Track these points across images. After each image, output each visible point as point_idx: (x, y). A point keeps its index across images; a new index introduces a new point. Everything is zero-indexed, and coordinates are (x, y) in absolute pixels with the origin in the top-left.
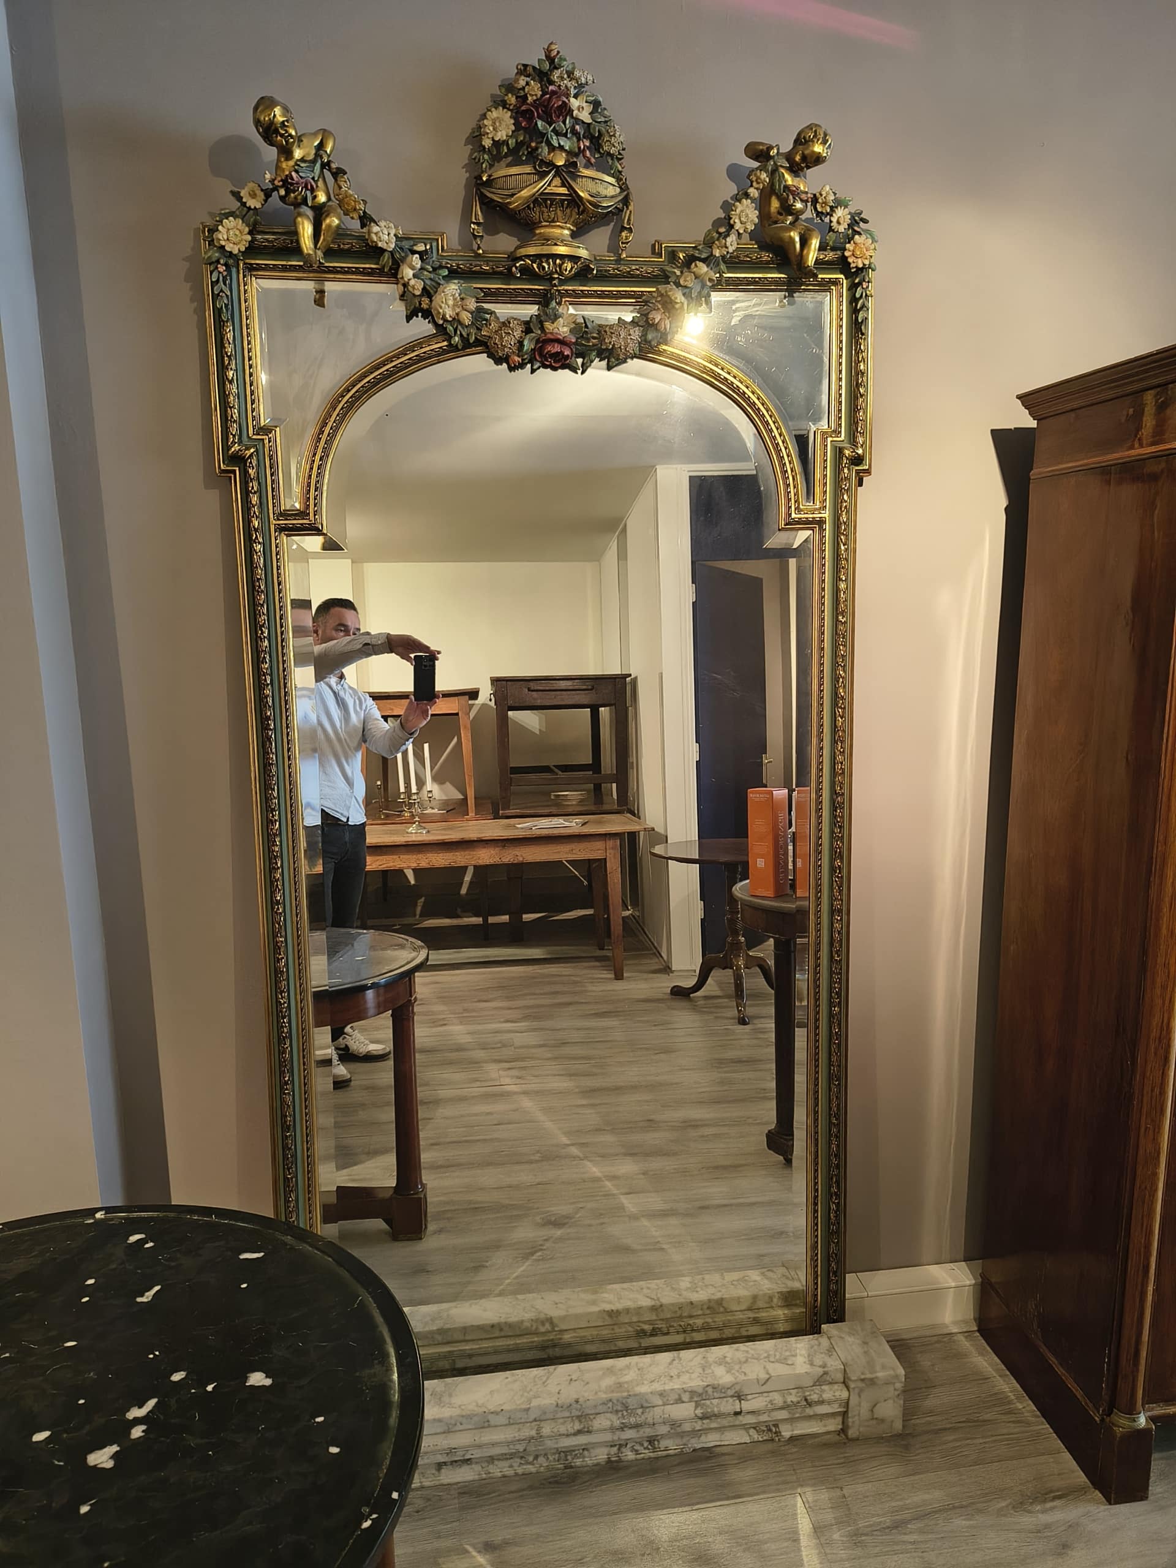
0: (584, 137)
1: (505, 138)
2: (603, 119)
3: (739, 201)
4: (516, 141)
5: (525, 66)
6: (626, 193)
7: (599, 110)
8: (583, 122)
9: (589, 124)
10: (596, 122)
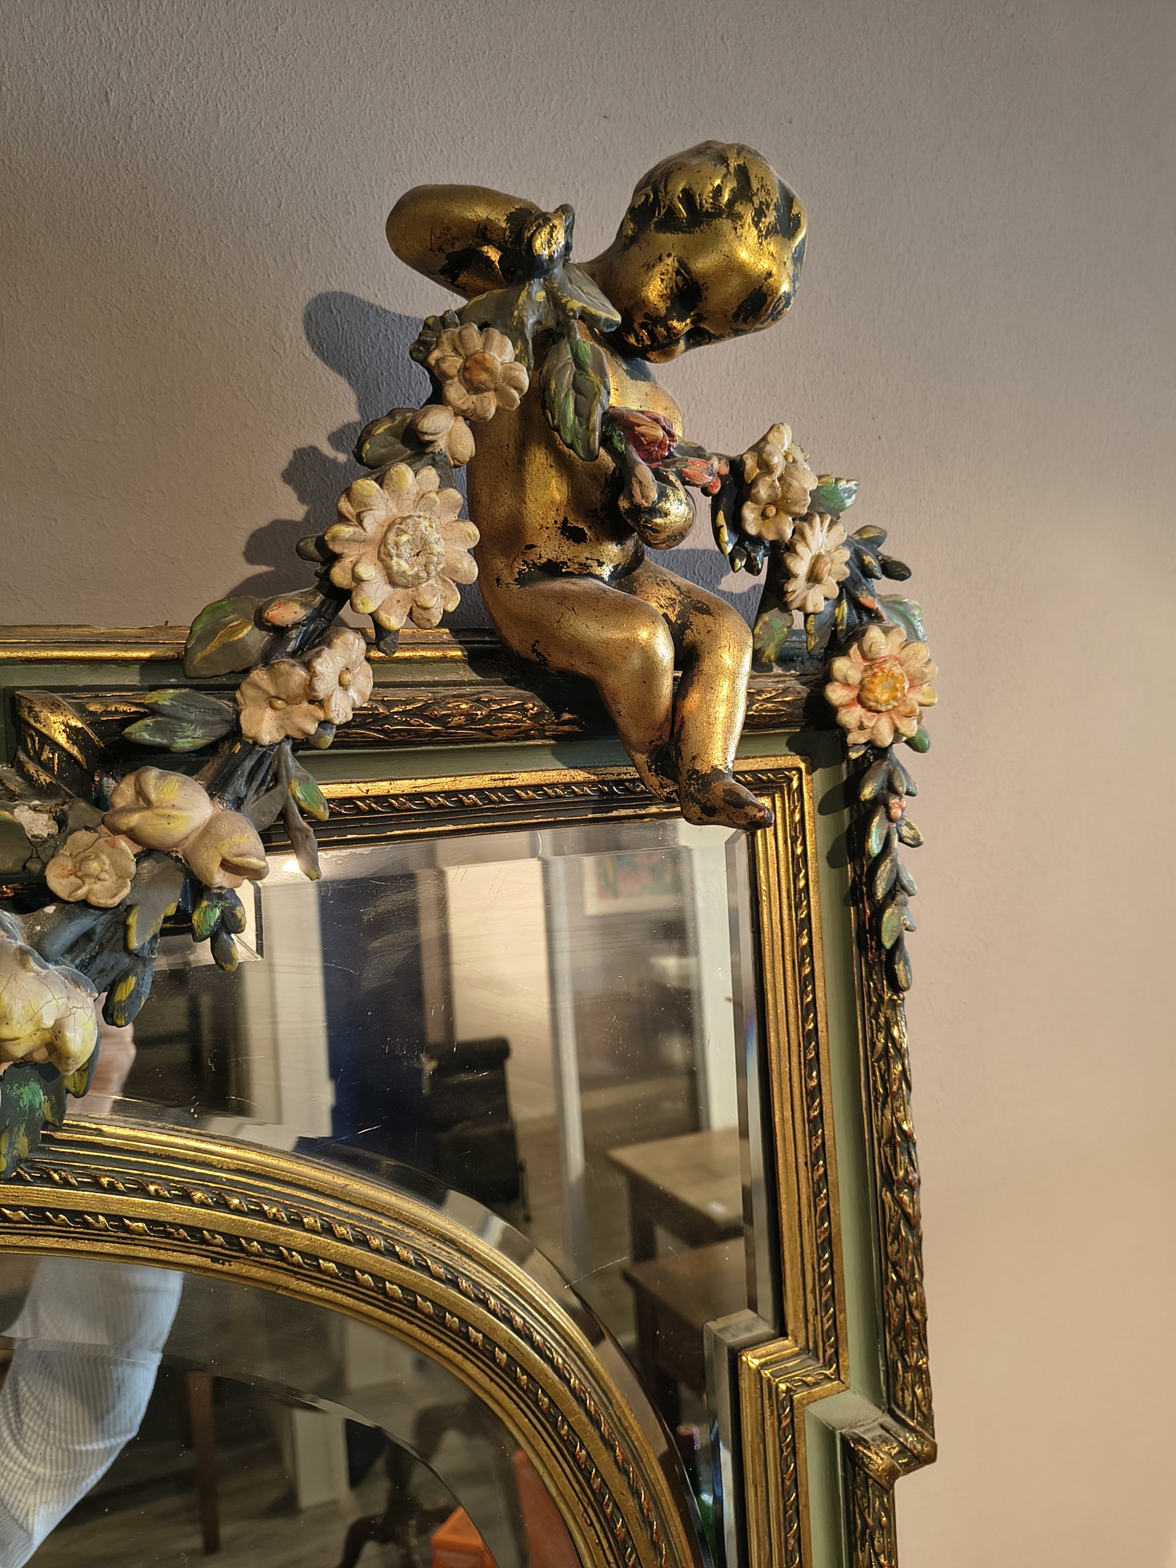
3: (378, 470)
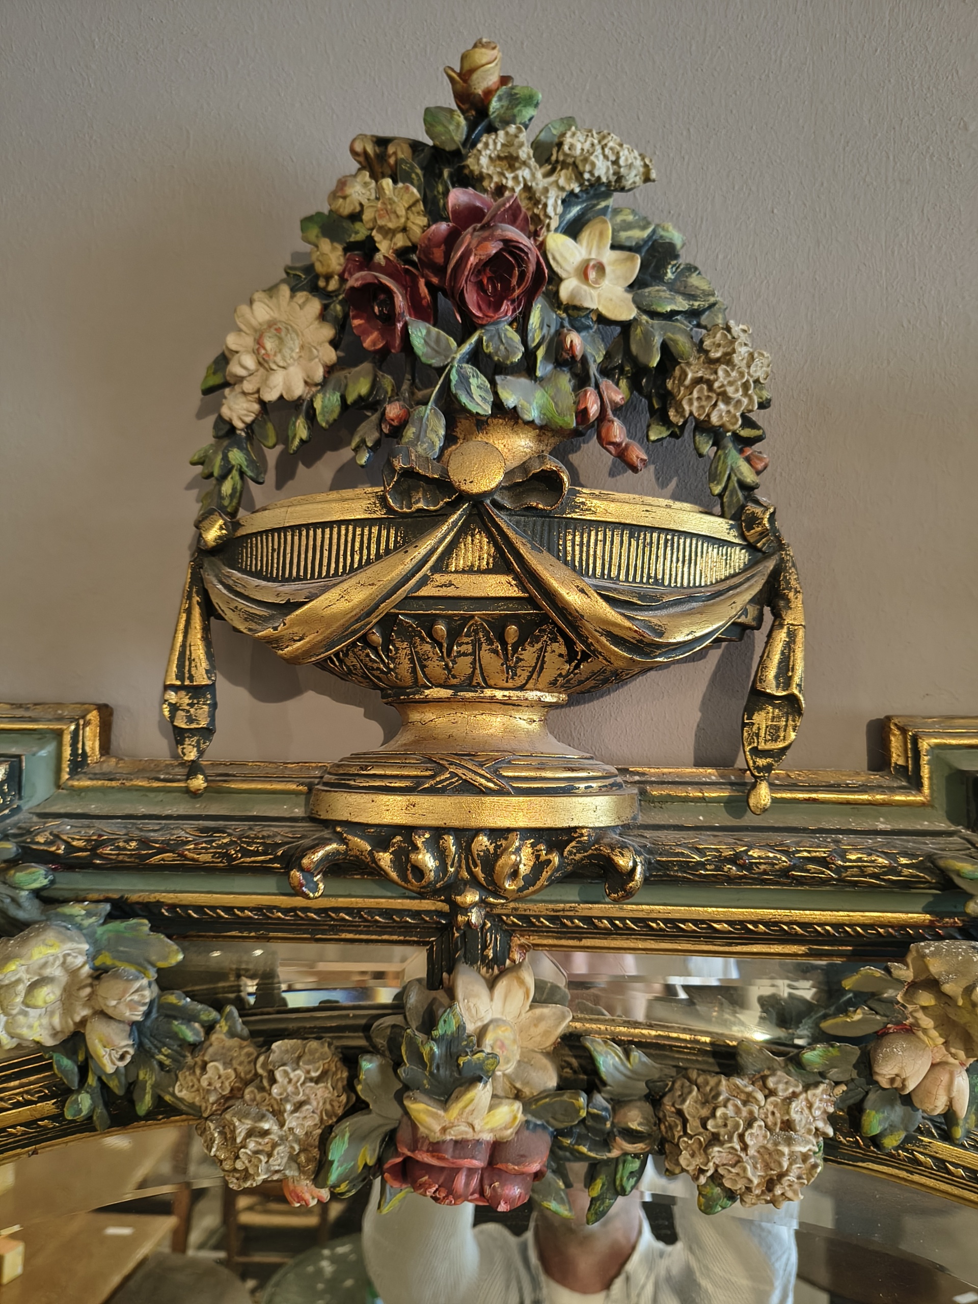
0: (606, 372)
1: (299, 390)
2: (682, 304)
4: (343, 398)
5: (382, 142)
6: (771, 565)
7: (670, 275)
8: (602, 319)
9: (626, 327)
10: (653, 314)
